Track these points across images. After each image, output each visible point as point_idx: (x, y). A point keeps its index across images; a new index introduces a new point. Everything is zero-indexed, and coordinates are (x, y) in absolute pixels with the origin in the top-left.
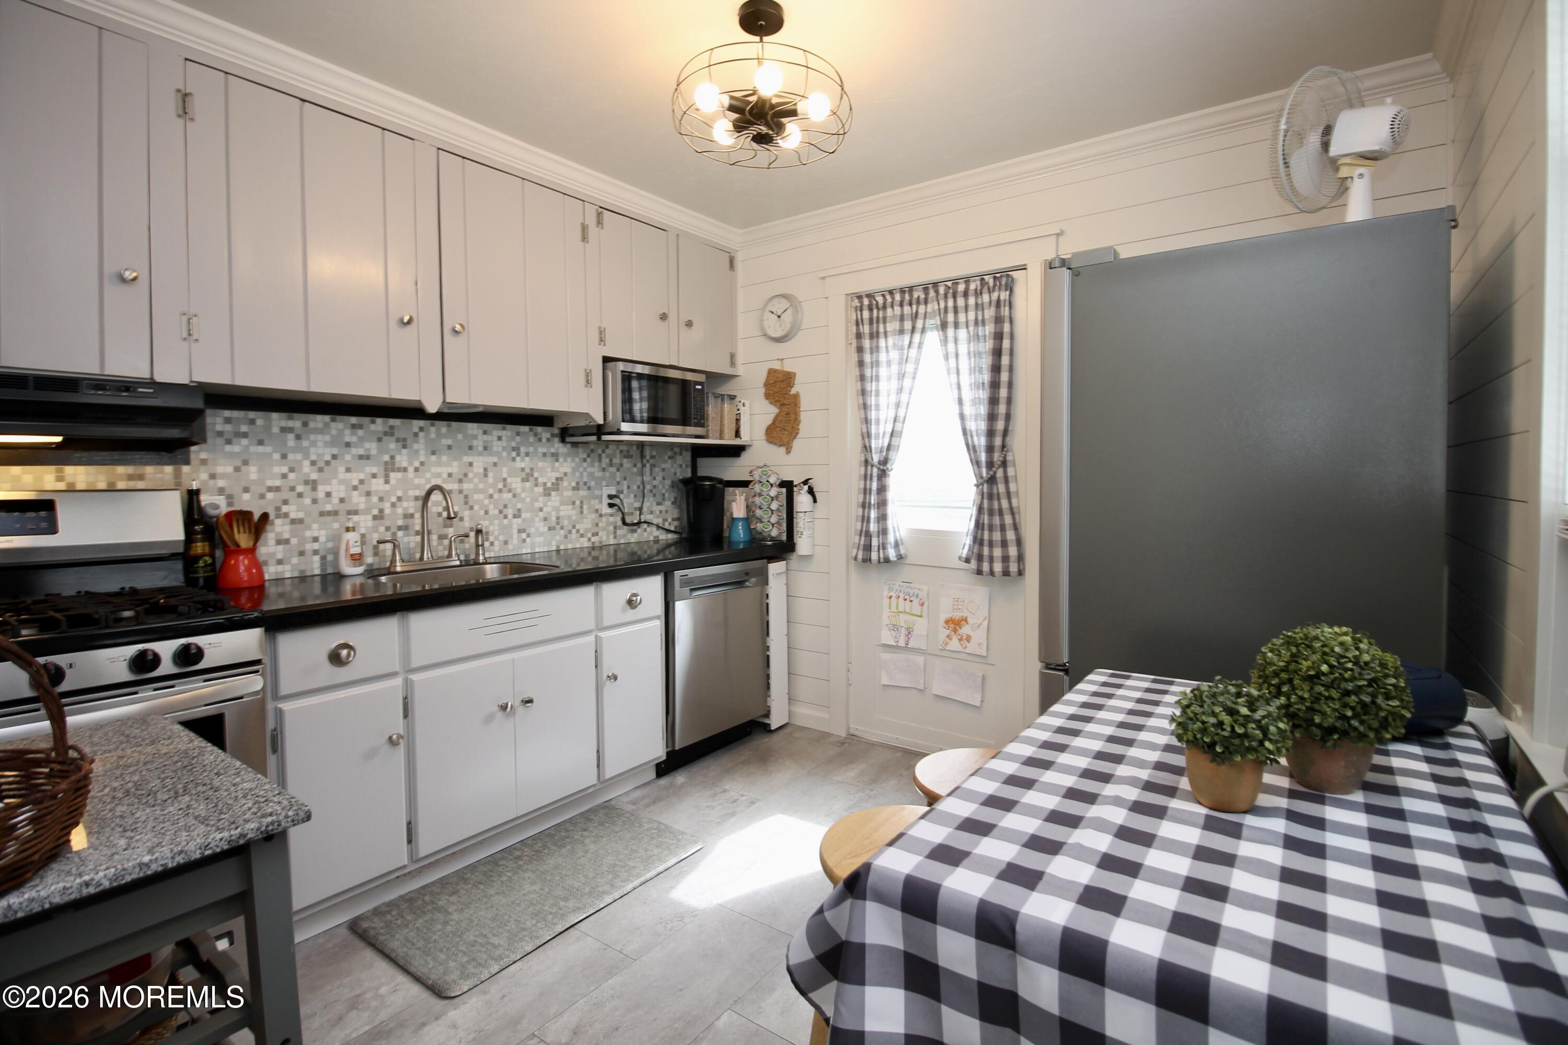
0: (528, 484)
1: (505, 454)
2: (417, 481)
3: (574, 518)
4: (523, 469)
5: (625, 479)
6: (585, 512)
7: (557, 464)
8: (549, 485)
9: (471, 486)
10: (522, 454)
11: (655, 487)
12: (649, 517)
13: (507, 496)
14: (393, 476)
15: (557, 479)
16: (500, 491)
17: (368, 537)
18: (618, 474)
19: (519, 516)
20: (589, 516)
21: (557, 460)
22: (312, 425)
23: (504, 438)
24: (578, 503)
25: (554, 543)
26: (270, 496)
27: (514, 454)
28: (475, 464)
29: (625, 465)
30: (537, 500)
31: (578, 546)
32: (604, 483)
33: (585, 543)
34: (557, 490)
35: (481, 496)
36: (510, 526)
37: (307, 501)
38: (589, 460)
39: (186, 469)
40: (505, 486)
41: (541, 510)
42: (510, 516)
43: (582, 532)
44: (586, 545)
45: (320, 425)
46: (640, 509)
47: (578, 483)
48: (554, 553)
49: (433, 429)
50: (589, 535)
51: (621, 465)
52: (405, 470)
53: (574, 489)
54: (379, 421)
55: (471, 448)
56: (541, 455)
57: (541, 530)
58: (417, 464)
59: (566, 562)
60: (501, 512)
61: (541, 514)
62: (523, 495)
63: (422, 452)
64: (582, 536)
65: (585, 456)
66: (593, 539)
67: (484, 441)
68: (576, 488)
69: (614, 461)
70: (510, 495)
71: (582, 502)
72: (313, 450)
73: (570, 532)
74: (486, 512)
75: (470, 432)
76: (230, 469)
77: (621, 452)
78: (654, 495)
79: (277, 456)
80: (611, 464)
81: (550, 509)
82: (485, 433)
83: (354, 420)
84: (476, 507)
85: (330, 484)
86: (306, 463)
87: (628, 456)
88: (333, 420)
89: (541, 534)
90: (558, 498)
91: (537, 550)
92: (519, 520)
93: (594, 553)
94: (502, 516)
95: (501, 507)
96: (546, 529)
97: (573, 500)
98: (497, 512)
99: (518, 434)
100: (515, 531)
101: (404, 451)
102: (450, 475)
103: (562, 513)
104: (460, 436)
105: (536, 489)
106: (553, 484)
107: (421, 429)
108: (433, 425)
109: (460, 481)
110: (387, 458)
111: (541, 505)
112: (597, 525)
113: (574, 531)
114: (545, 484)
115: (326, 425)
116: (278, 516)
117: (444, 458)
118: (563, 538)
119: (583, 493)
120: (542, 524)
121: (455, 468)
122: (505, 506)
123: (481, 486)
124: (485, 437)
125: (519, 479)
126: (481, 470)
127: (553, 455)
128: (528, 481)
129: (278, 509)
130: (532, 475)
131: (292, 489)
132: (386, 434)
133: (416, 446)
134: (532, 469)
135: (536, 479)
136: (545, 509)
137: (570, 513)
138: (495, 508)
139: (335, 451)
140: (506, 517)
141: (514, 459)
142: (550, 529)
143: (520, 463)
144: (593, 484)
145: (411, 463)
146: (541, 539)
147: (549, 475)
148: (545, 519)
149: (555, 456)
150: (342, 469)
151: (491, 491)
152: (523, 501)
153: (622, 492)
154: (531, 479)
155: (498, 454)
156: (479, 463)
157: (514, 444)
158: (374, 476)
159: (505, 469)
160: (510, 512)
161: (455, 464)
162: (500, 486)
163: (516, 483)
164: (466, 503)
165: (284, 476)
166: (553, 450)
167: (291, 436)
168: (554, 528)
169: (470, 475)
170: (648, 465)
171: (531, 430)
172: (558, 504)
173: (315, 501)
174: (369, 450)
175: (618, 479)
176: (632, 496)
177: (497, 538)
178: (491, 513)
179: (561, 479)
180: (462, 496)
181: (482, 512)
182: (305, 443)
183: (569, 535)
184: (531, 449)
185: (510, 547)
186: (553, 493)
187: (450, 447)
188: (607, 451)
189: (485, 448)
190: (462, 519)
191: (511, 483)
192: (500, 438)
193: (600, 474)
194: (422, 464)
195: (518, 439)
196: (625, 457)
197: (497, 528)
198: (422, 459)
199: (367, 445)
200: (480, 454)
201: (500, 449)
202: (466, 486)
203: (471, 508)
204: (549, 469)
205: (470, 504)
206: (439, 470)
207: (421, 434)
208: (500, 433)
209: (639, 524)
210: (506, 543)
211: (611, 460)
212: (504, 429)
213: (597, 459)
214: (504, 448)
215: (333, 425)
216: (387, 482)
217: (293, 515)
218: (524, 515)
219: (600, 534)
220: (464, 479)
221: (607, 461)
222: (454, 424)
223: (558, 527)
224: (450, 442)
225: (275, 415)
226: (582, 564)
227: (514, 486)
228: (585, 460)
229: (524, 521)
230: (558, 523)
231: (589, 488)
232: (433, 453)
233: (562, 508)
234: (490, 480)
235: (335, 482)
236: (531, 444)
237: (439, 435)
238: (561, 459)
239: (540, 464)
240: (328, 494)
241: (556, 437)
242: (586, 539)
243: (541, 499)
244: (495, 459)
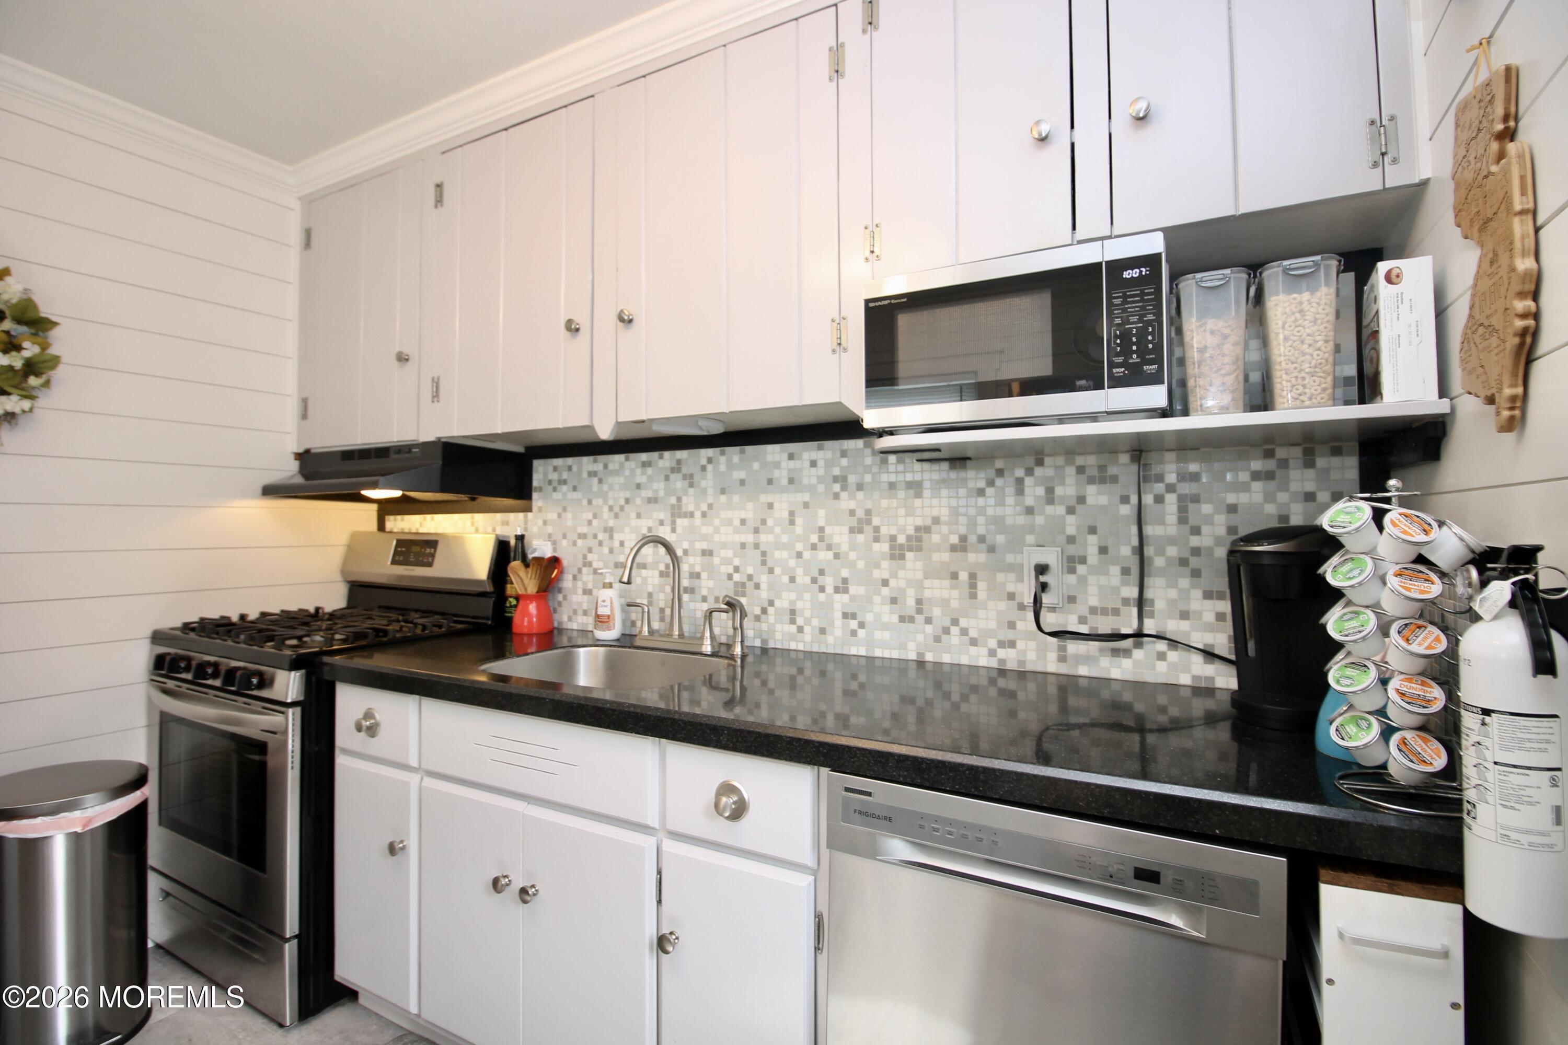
0: (860, 538)
1: (821, 488)
2: (704, 530)
3: (955, 604)
4: (852, 513)
5: (1093, 530)
6: (982, 594)
7: (918, 502)
8: (901, 539)
9: (771, 538)
10: (852, 487)
11: (1196, 551)
12: (1174, 627)
13: (825, 556)
14: (680, 522)
15: (918, 529)
16: (814, 547)
17: (655, 596)
18: (1071, 519)
19: (846, 591)
20: (991, 604)
21: (919, 495)
22: (611, 467)
23: (821, 463)
24: (963, 576)
25: (912, 646)
26: (580, 543)
27: (837, 487)
28: (776, 506)
29: (1090, 500)
30: (877, 566)
31: (965, 660)
32: (1030, 539)
33: (980, 658)
34: (919, 549)
35: (785, 554)
36: (829, 605)
37: (606, 550)
38: (990, 491)
39: (530, 515)
40: (821, 539)
41: (885, 583)
42: (830, 589)
43: (973, 633)
44: (983, 661)
45: (617, 467)
46: (1141, 602)
47: (963, 539)
48: (914, 665)
49: (723, 459)
50: (993, 643)
51: (1081, 500)
52: (691, 515)
53: (953, 548)
54: (667, 454)
55: (770, 481)
56: (886, 486)
57: (885, 618)
58: (704, 507)
59: (938, 685)
60: (814, 581)
61: (885, 591)
62: (853, 556)
63: (710, 491)
64: (974, 642)
65: (981, 484)
66: (1002, 653)
67: (790, 470)
68: (962, 546)
69: (1059, 491)
70: (830, 555)
71: (973, 576)
72: (611, 494)
73: (946, 631)
74: (792, 580)
75: (769, 458)
76: (555, 516)
77: (1081, 470)
78: (1196, 573)
79: (585, 502)
80: (1050, 496)
81: (902, 584)
82: (791, 457)
83: (644, 456)
84: (778, 570)
85: (623, 532)
86: (606, 509)
87: (1103, 478)
88: (627, 459)
89: (885, 627)
90: (919, 565)
91: (878, 653)
92: (845, 598)
93: (1001, 682)
94: (816, 587)
95: (816, 574)
96: (895, 618)
97: (953, 569)
98: (808, 580)
99: (844, 454)
100: (838, 615)
101: (691, 491)
102: (743, 522)
103: (927, 594)
104: (756, 466)
105: (876, 546)
106: (909, 538)
107: (710, 460)
108: (723, 454)
109: (756, 531)
110: (673, 500)
111: (885, 575)
112: (1012, 625)
113: (955, 630)
114: (893, 538)
115: (622, 466)
116: (585, 565)
117: (736, 498)
118: (931, 639)
119: (975, 557)
120: (887, 608)
121: (749, 512)
122: (822, 572)
123: (785, 539)
124: (792, 464)
125: (846, 529)
126: (785, 515)
127: (910, 485)
128: (861, 531)
129: (585, 557)
130: (869, 522)
131: (595, 536)
132: (673, 470)
133: (703, 484)
134: (868, 512)
135: (877, 529)
136: (892, 583)
137: (945, 594)
138: (805, 574)
139: (627, 494)
140: (822, 589)
141: (836, 496)
142: (902, 619)
143: (846, 503)
144: (1000, 539)
145: (698, 507)
146: (886, 635)
147: (901, 521)
148: (894, 601)
149: (915, 487)
150: (633, 515)
151: (799, 547)
152: (852, 565)
153: (1083, 560)
154: (868, 529)
155: (810, 489)
156: (783, 503)
157: (836, 471)
158: (661, 523)
159: (822, 513)
160: (829, 582)
161: (750, 505)
162: (814, 538)
163: (839, 535)
164: (764, 563)
165: (590, 523)
166: (909, 477)
167: (595, 480)
168: (911, 619)
169: (770, 522)
170: (1171, 499)
171: (867, 445)
172: (920, 575)
173: (611, 551)
174: (656, 491)
175: (1071, 530)
176: (1115, 570)
177: (808, 621)
178: (799, 580)
179: (927, 530)
180: (758, 552)
181: (786, 579)
182: (605, 487)
183: (944, 637)
184: (868, 478)
185: (830, 639)
186: (909, 555)
187: (742, 483)
188: (1038, 471)
189: (791, 481)
190: (757, 586)
191: (831, 536)
192: (813, 464)
193: (1021, 520)
194: (710, 506)
195: (844, 462)
196: (1091, 480)
197: (808, 605)
198: (710, 500)
199: (655, 486)
200: (784, 490)
201: (814, 481)
202: (763, 538)
203: (771, 571)
204: (902, 512)
205: (770, 563)
206: (729, 514)
207: (710, 467)
208: (814, 455)
209: (1139, 634)
210: (823, 631)
211: (1050, 491)
212: (820, 448)
213: (1010, 490)
214: (820, 480)
215: (627, 464)
216: (674, 530)
217: (595, 565)
218: (853, 589)
219: (1020, 645)
220: (762, 528)
221: (1041, 491)
222: (750, 449)
223: (920, 618)
224: (742, 475)
225: (585, 459)
226: (973, 698)
227: (836, 540)
228: (981, 492)
229: (853, 599)
230: (919, 611)
231: (992, 549)
232: (723, 491)
233: (927, 583)
234: (799, 529)
235: (627, 529)
236: (867, 469)
237: (731, 466)
238: (927, 493)
239: (885, 503)
240: (622, 544)
242: (984, 651)
243: (885, 564)
244: (806, 497)
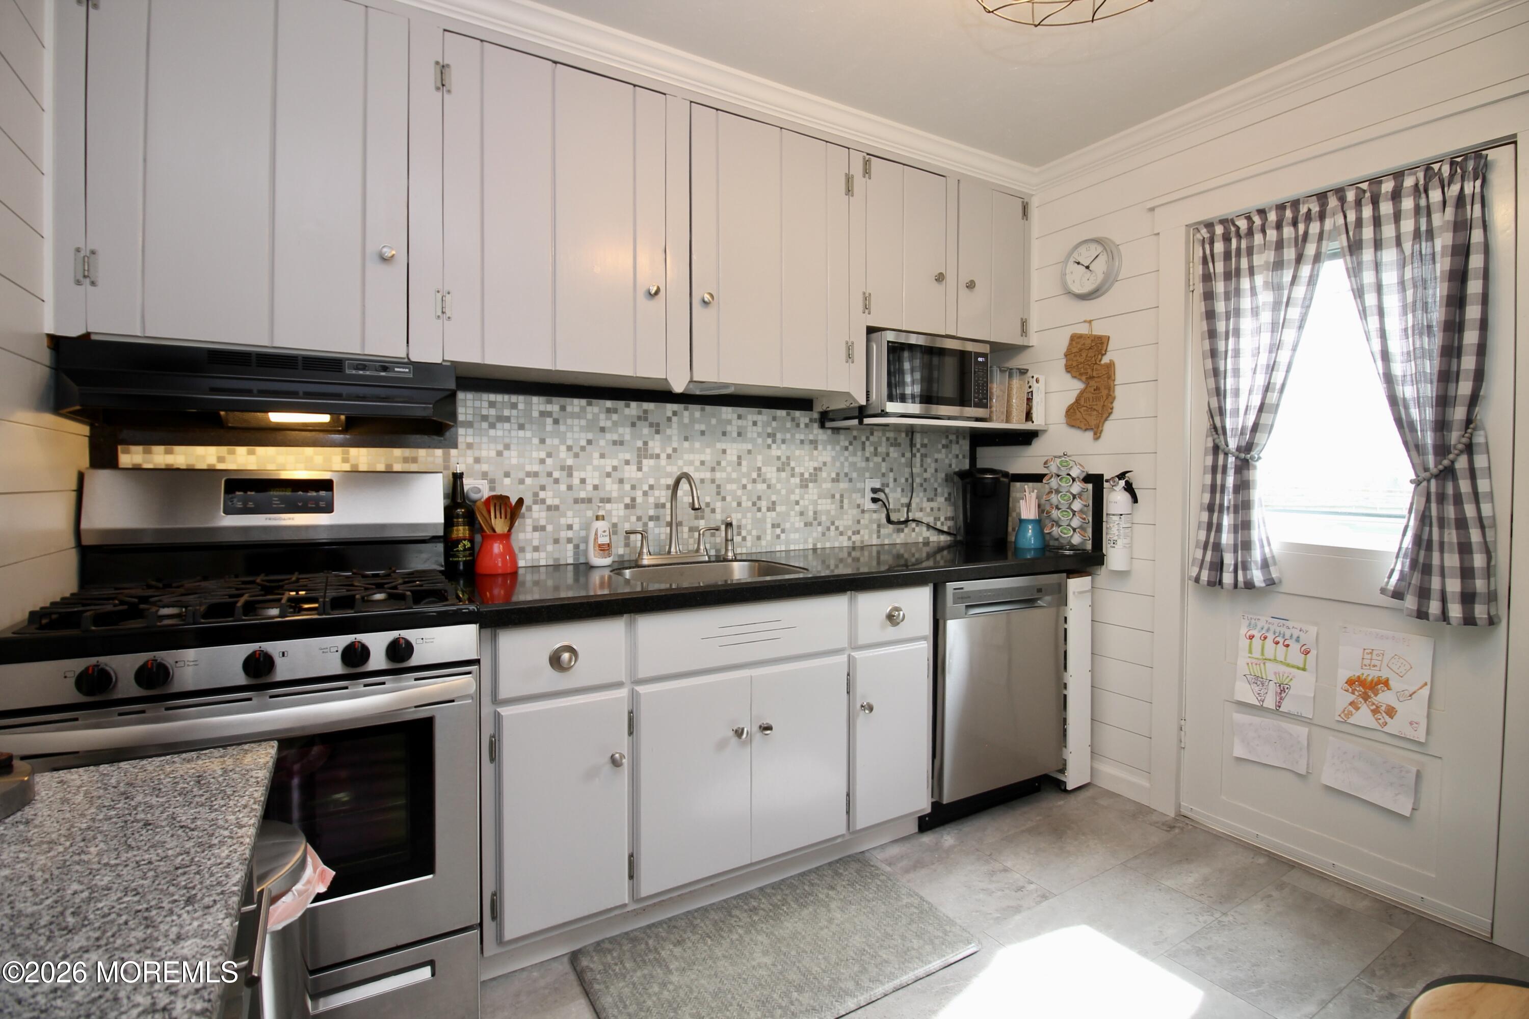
0: (783, 475)
1: (760, 441)
2: (669, 469)
3: (833, 513)
4: (779, 458)
5: (891, 470)
6: (846, 506)
7: (815, 452)
8: (806, 476)
9: (724, 475)
10: (779, 441)
11: (925, 480)
12: (919, 516)
13: (761, 487)
14: (645, 462)
15: (815, 469)
16: (754, 481)
17: (619, 526)
18: (884, 464)
19: (774, 510)
20: (850, 511)
21: (816, 448)
22: (569, 409)
23: (759, 424)
24: (838, 496)
25: (810, 540)
26: (528, 481)
27: (769, 441)
28: (728, 452)
29: (891, 455)
30: (793, 492)
31: (837, 544)
32: (867, 475)
33: (844, 542)
34: (816, 481)
35: (734, 486)
36: (764, 520)
37: (563, 487)
38: (851, 448)
39: (453, 452)
40: (759, 475)
41: (797, 503)
42: (764, 509)
43: (841, 529)
44: (845, 544)
45: (577, 409)
46: (909, 506)
47: (838, 474)
48: (811, 552)
49: (686, 413)
50: (850, 533)
51: (888, 454)
52: (658, 456)
53: (833, 480)
54: (633, 404)
55: (724, 434)
56: (798, 441)
57: (797, 525)
58: (669, 451)
59: (823, 562)
60: (754, 504)
61: (797, 508)
62: (779, 486)
63: (675, 438)
64: (841, 534)
65: (847, 444)
66: (854, 538)
67: (738, 427)
68: (836, 480)
69: (879, 450)
70: (765, 486)
71: (842, 496)
72: (569, 435)
73: (828, 529)
74: (739, 504)
75: (724, 416)
76: (493, 454)
77: (888, 439)
78: (925, 490)
79: (536, 441)
80: (876, 454)
81: (807, 503)
82: (739, 417)
83: (609, 404)
84: (729, 499)
85: (585, 470)
86: (563, 448)
87: (895, 444)
88: (589, 404)
89: (797, 530)
90: (815, 491)
91: (792, 547)
92: (774, 514)
93: (854, 554)
94: (755, 508)
95: (755, 499)
96: (802, 524)
97: (833, 492)
98: (750, 504)
99: (774, 419)
100: (769, 526)
101: (657, 437)
102: (703, 463)
103: (819, 508)
104: (714, 421)
105: (793, 480)
106: (811, 474)
107: (675, 413)
108: (686, 409)
109: (713, 470)
110: (640, 444)
111: (797, 498)
112: (859, 522)
113: (833, 528)
114: (802, 475)
115: (583, 409)
116: (535, 502)
117: (697, 445)
118: (820, 535)
119: (844, 485)
120: (798, 518)
121: (708, 455)
122: (759, 498)
123: (734, 475)
124: (740, 422)
125: (775, 469)
126: (735, 458)
127: (811, 442)
128: (784, 470)
129: (536, 495)
130: (789, 464)
131: (550, 474)
132: (639, 418)
133: (669, 432)
134: (788, 458)
135: (793, 469)
136: (801, 502)
137: (828, 507)
138: (748, 500)
139: (590, 436)
140: (759, 510)
141: (769, 447)
142: (806, 525)
143: (775, 451)
144: (854, 475)
145: (663, 450)
146: (797, 536)
147: (806, 464)
148: (802, 514)
149: (814, 443)
150: (596, 455)
151: (744, 481)
152: (778, 492)
153: (888, 486)
154: (788, 469)
155: (753, 441)
156: (733, 449)
157: (769, 430)
158: (627, 463)
159: (760, 458)
160: (764, 504)
161: (708, 451)
162: (754, 475)
163: (770, 472)
164: (718, 493)
165: (542, 461)
166: (811, 437)
167: (549, 421)
168: (811, 524)
169: (723, 463)
170: (918, 455)
171: (788, 414)
172: (815, 497)
173: (570, 488)
174: (622, 435)
175: (883, 470)
176: (899, 490)
177: (749, 533)
178: (744, 504)
179: (820, 469)
180: (714, 486)
181: (735, 504)
182: (562, 428)
183: (827, 533)
184: (788, 436)
185: (764, 543)
186: (811, 485)
187: (703, 433)
188: (871, 438)
189: (739, 434)
190: (713, 511)
191: (765, 473)
192: (755, 423)
193: (864, 464)
194: (675, 450)
195: (774, 424)
196: (892, 445)
197: (750, 521)
198: (675, 445)
199: (621, 430)
200: (734, 441)
201: (755, 435)
202: (718, 475)
203: (724, 499)
204: (807, 458)
205: (723, 494)
206: (691, 457)
207: (675, 419)
208: (756, 417)
209: (906, 522)
210: (759, 538)
211: (876, 449)
212: (760, 413)
213: (860, 448)
214: (759, 435)
215: (589, 409)
216: (640, 469)
217: (549, 502)
218: (778, 508)
219: (862, 532)
220: (717, 467)
221: (872, 449)
222: (708, 408)
223: (815, 523)
224: (703, 427)
225: (535, 399)
226: (841, 566)
227: (768, 476)
228: (846, 449)
229: (778, 514)
230: (815, 519)
231: (851, 480)
232: (686, 439)
233: (820, 501)
234: (744, 469)
235: (589, 468)
236: (788, 430)
237: (693, 420)
238: (820, 447)
239: (797, 453)
240: (583, 481)
241: (816, 422)
242: (846, 538)
243: (797, 491)
244: (750, 447)
